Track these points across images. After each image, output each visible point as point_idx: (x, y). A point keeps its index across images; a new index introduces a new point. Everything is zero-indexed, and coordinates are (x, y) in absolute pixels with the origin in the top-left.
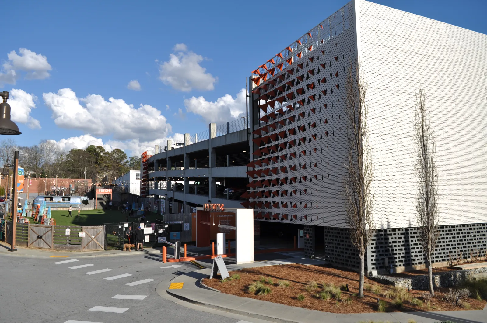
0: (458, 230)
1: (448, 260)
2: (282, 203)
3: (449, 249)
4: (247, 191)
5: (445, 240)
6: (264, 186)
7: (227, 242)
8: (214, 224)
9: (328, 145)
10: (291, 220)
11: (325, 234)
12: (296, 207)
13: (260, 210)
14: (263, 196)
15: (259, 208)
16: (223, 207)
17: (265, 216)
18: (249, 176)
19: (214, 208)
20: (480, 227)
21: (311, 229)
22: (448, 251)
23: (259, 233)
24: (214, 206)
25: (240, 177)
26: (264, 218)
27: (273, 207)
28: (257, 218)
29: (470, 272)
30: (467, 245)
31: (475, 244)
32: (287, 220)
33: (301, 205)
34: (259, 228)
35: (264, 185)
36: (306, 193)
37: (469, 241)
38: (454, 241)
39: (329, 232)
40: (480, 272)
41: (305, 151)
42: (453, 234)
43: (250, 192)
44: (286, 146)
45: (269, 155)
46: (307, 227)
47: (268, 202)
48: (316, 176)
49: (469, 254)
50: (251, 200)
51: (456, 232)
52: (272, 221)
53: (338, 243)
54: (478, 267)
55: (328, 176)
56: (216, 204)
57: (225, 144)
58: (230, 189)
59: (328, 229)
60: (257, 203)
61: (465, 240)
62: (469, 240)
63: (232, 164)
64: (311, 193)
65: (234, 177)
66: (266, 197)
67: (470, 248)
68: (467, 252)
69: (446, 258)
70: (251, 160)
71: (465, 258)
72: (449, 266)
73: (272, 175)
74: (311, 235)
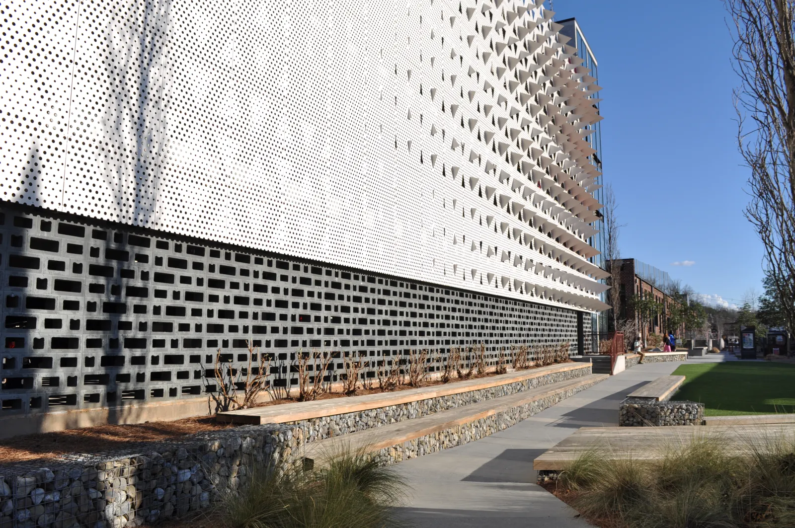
0: (261, 275)
1: (211, 389)
3: (220, 343)
5: (205, 306)
20: (337, 280)
22: (213, 352)
29: (290, 434)
30: (290, 337)
31: (316, 337)
37: (298, 324)
38: (243, 315)
40: (328, 434)
42: (242, 286)
49: (294, 369)
51: (251, 280)
54: (323, 413)
61: (283, 317)
62: (297, 317)
67: (300, 349)
68: (288, 363)
69: (202, 382)
71: (280, 383)
72: (213, 412)
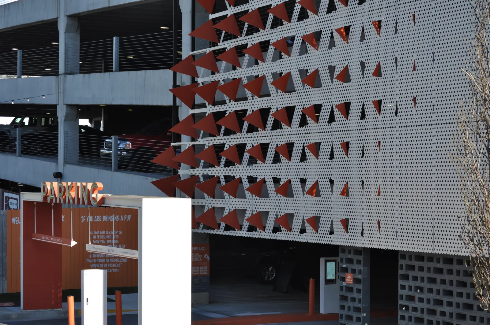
2: (276, 180)
4: (172, 144)
6: (222, 132)
7: (113, 297)
8: (73, 243)
9: (416, 14)
10: (303, 231)
11: (400, 272)
12: (318, 195)
13: (209, 203)
14: (219, 159)
15: (206, 196)
16: (100, 192)
17: (224, 219)
18: (177, 99)
19: (73, 194)
21: (361, 258)
23: (205, 270)
24: (74, 188)
25: (150, 103)
26: (223, 225)
27: (248, 194)
28: (202, 225)
32: (290, 230)
33: (332, 188)
34: (205, 256)
35: (223, 129)
36: (347, 154)
39: (412, 268)
41: (347, 29)
43: (180, 147)
44: (292, 12)
45: (240, 38)
46: (350, 253)
47: (234, 177)
48: (378, 104)
50: (184, 172)
52: (244, 233)
53: (438, 297)
55: (413, 105)
56: (79, 184)
57: (107, 5)
58: (119, 140)
59: (410, 258)
60: (202, 180)
63: (125, 66)
64: (363, 154)
65: (135, 103)
66: (228, 164)
70: (186, 52)
73: (246, 99)
74: (360, 277)
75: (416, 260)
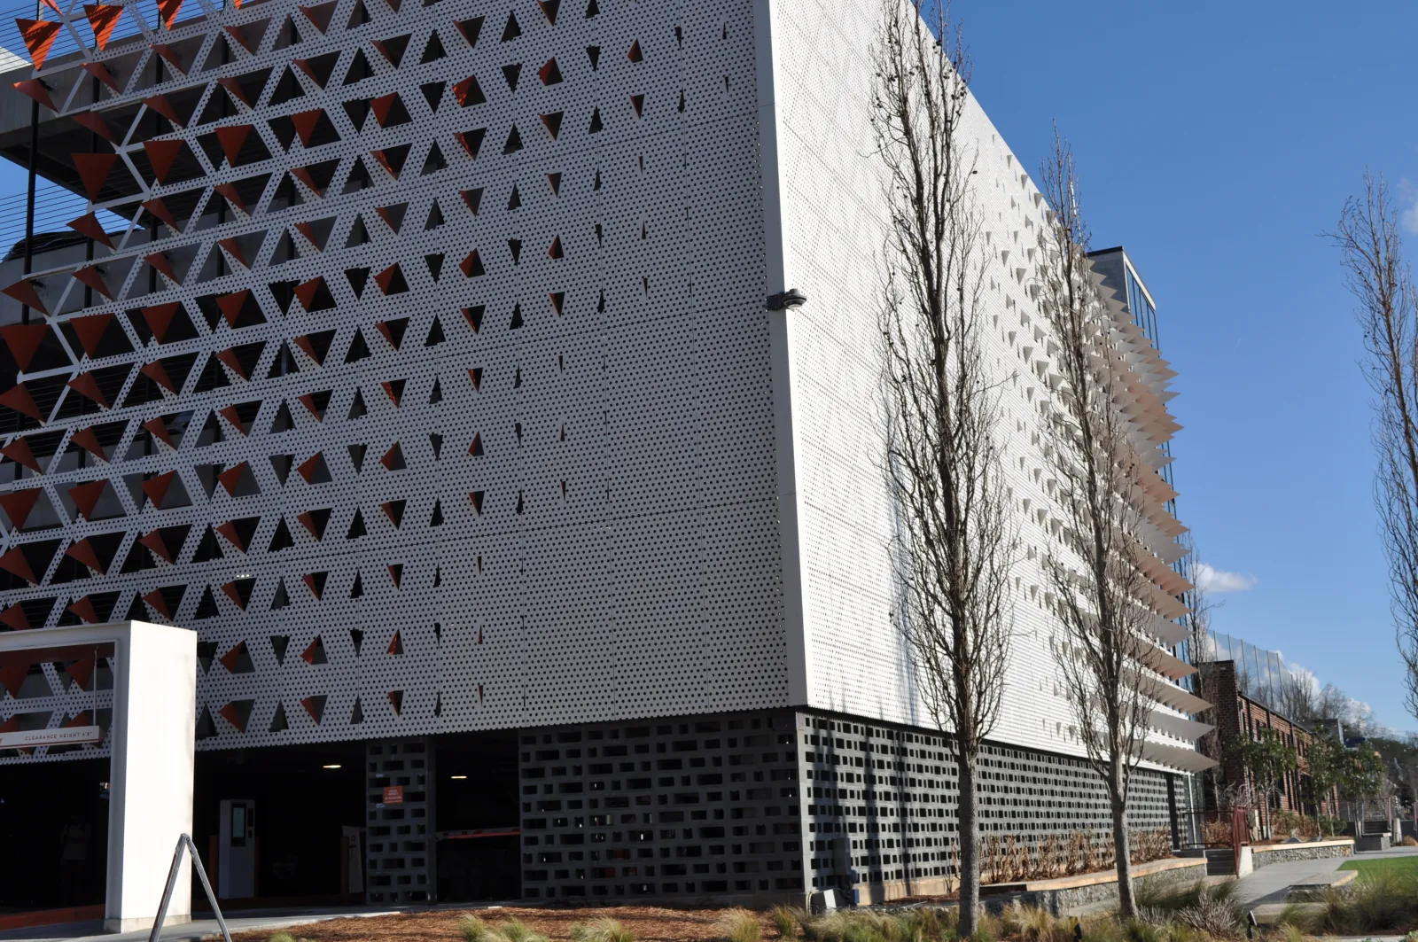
10: (280, 727)
12: (320, 659)
21: (423, 757)
32: (245, 731)
33: (358, 645)
36: (398, 583)
39: (552, 755)
41: (398, 385)
45: (106, 412)
46: (395, 752)
48: (475, 499)
55: (560, 494)
59: (546, 738)
74: (421, 788)
75: (560, 741)
